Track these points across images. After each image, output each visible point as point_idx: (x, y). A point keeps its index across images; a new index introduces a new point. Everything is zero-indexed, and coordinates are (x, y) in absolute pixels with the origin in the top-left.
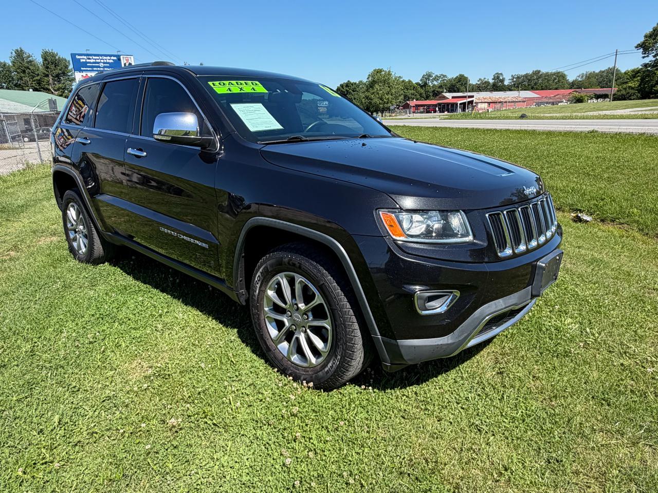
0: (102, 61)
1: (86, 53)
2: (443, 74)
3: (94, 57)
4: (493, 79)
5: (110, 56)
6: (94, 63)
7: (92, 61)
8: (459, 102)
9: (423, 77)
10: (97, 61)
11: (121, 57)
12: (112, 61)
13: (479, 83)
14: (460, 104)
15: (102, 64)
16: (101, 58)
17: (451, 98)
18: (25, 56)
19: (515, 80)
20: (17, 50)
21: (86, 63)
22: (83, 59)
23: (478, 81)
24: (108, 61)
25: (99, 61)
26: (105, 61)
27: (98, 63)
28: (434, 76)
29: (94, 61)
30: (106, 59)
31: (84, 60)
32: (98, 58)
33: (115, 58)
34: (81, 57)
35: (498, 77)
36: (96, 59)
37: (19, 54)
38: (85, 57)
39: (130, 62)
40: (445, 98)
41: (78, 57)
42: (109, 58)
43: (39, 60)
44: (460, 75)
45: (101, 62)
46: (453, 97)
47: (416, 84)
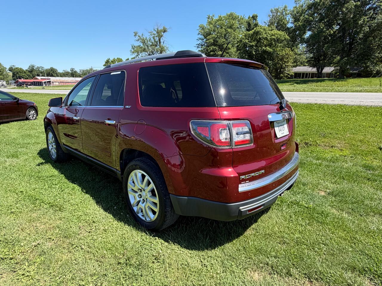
2: (42, 66)
4: (70, 71)
8: (43, 81)
9: (29, 67)
13: (64, 72)
14: (44, 82)
17: (40, 79)
19: (82, 72)
23: (63, 71)
28: (36, 67)
35: (73, 70)
40: (37, 79)
44: (51, 68)
46: (41, 79)
47: (26, 70)
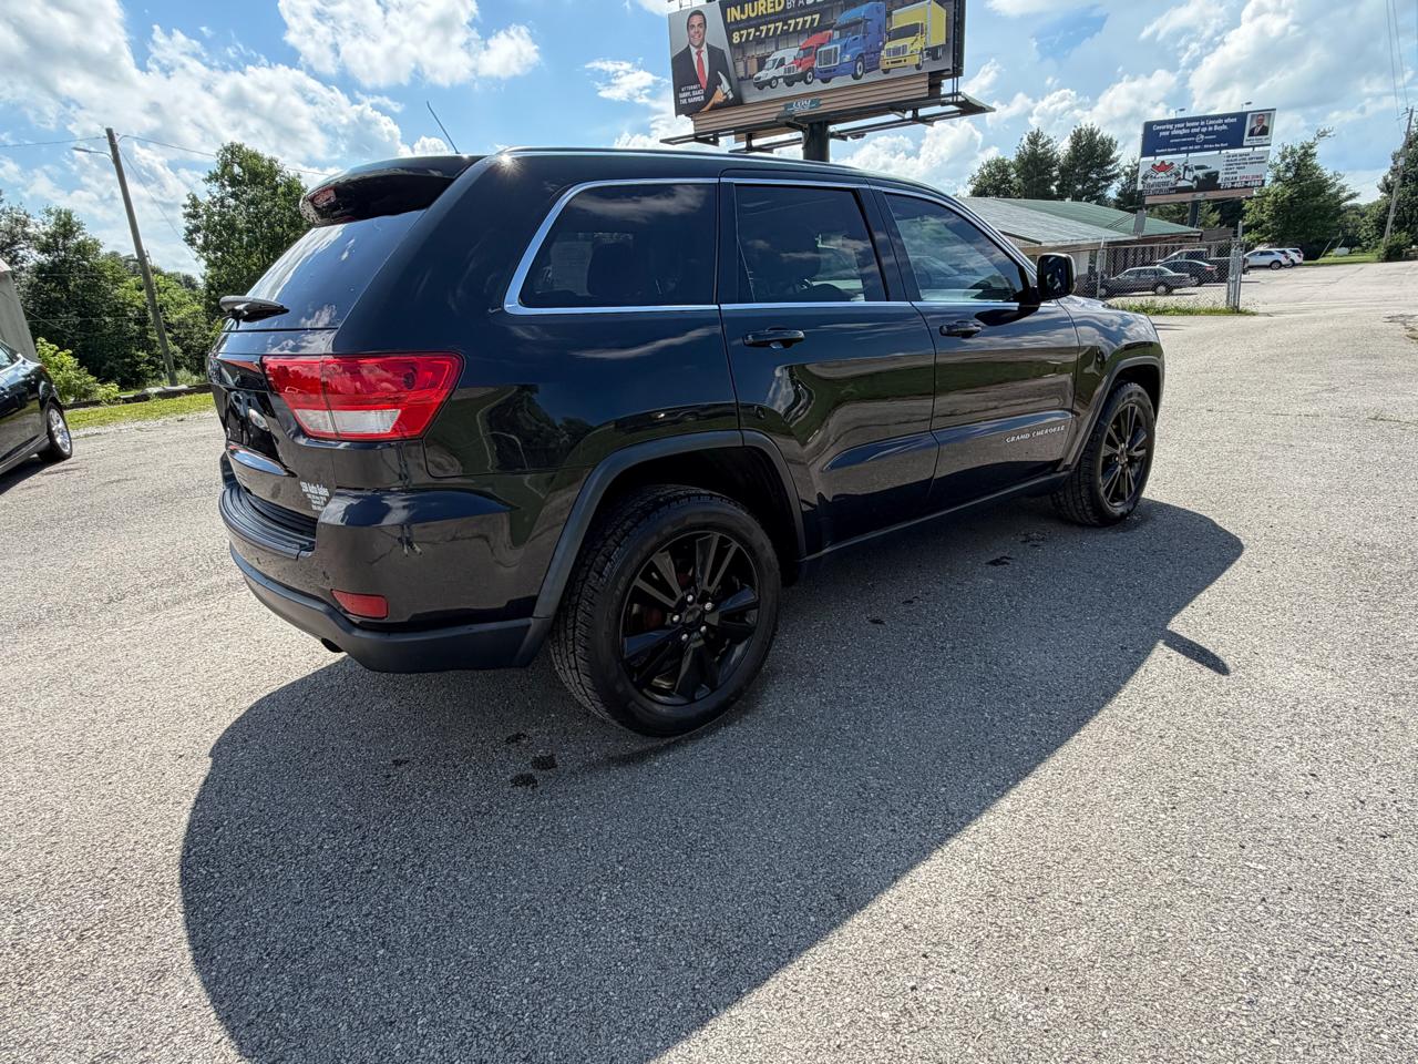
0: (1204, 130)
1: (1174, 117)
3: (1188, 125)
5: (1224, 117)
6: (1185, 136)
7: (1181, 132)
10: (1193, 131)
11: (1249, 115)
12: (1225, 127)
15: (1202, 137)
16: (1202, 123)
18: (1041, 142)
20: (1032, 133)
21: (1171, 137)
22: (1166, 130)
24: (1216, 128)
25: (1197, 130)
26: (1210, 129)
27: (1195, 135)
29: (1188, 131)
30: (1212, 126)
31: (1167, 133)
32: (1197, 124)
33: (1235, 120)
34: (1164, 127)
36: (1191, 128)
37: (1034, 140)
38: (1171, 127)
39: (1265, 124)
41: (1155, 128)
42: (1220, 121)
43: (1062, 147)
45: (1200, 132)
